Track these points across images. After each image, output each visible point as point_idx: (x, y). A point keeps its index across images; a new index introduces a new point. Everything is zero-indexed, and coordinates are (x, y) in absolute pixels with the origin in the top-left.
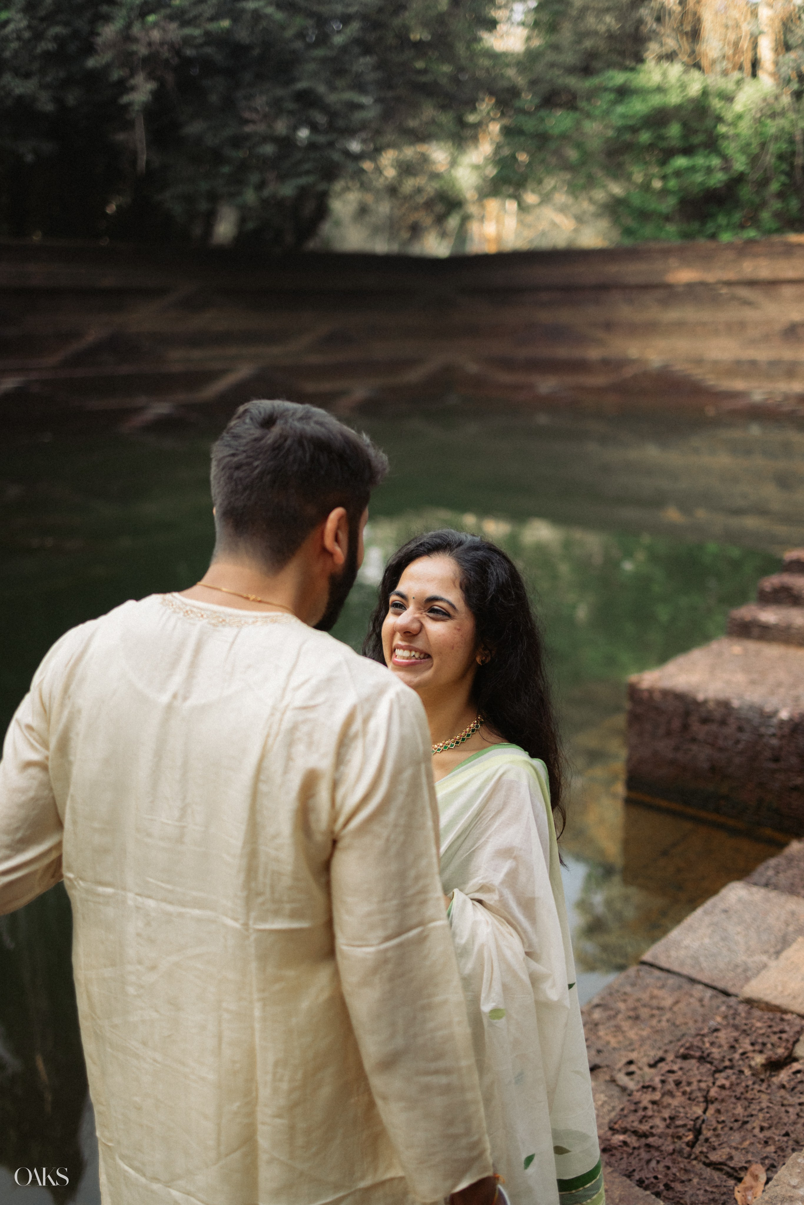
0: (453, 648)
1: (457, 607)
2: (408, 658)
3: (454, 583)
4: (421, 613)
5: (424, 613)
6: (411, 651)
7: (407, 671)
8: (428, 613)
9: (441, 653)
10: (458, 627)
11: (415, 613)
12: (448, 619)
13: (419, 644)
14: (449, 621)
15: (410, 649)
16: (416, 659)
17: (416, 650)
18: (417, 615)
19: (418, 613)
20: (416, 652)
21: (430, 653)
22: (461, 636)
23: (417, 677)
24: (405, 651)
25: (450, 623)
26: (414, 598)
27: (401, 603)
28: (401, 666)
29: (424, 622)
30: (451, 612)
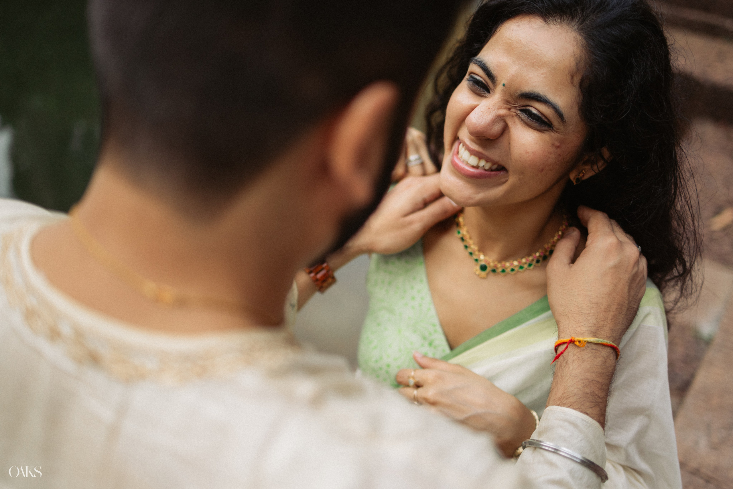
0: (542, 170)
1: (566, 116)
2: (473, 167)
3: (572, 78)
4: (509, 109)
5: (513, 110)
6: (480, 158)
7: (469, 182)
8: (518, 112)
9: (523, 173)
10: (557, 144)
11: (500, 108)
12: (547, 131)
13: (495, 154)
14: (547, 133)
15: (480, 156)
16: (486, 170)
17: (487, 160)
18: (503, 112)
19: (505, 108)
20: (487, 161)
21: (506, 166)
22: (560, 155)
23: (479, 193)
24: (472, 156)
25: (547, 136)
26: (504, 85)
27: (484, 82)
28: (461, 173)
29: (510, 124)
30: (556, 122)
